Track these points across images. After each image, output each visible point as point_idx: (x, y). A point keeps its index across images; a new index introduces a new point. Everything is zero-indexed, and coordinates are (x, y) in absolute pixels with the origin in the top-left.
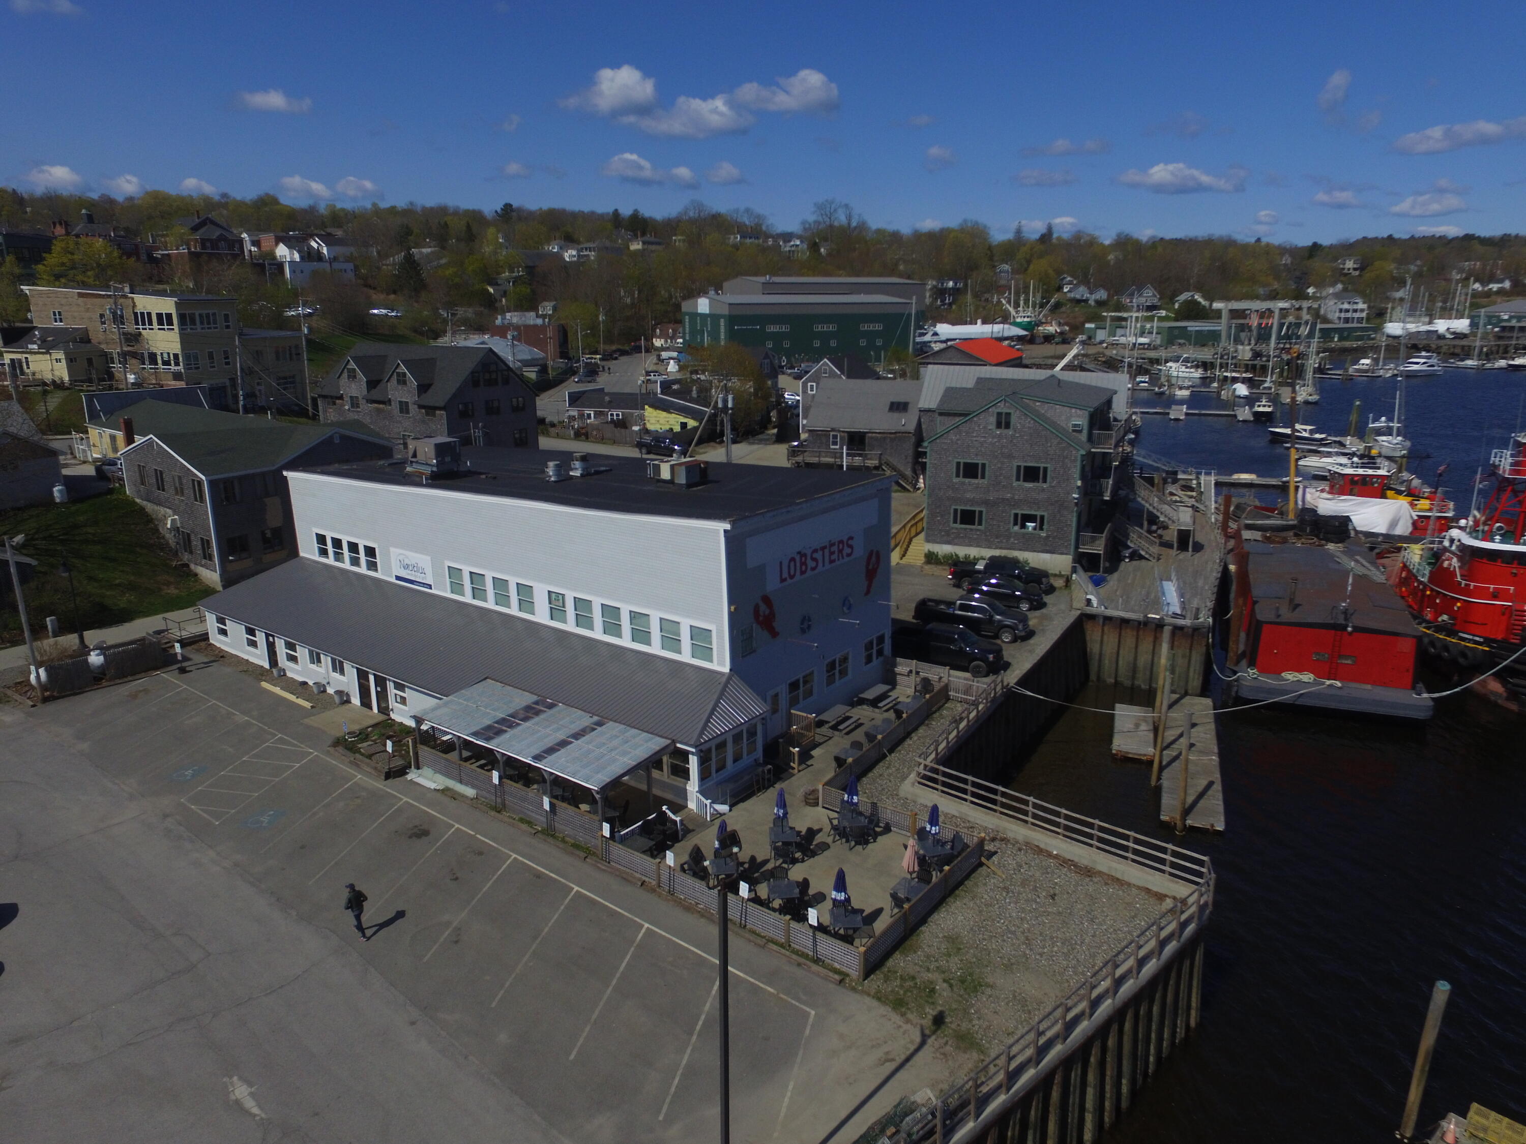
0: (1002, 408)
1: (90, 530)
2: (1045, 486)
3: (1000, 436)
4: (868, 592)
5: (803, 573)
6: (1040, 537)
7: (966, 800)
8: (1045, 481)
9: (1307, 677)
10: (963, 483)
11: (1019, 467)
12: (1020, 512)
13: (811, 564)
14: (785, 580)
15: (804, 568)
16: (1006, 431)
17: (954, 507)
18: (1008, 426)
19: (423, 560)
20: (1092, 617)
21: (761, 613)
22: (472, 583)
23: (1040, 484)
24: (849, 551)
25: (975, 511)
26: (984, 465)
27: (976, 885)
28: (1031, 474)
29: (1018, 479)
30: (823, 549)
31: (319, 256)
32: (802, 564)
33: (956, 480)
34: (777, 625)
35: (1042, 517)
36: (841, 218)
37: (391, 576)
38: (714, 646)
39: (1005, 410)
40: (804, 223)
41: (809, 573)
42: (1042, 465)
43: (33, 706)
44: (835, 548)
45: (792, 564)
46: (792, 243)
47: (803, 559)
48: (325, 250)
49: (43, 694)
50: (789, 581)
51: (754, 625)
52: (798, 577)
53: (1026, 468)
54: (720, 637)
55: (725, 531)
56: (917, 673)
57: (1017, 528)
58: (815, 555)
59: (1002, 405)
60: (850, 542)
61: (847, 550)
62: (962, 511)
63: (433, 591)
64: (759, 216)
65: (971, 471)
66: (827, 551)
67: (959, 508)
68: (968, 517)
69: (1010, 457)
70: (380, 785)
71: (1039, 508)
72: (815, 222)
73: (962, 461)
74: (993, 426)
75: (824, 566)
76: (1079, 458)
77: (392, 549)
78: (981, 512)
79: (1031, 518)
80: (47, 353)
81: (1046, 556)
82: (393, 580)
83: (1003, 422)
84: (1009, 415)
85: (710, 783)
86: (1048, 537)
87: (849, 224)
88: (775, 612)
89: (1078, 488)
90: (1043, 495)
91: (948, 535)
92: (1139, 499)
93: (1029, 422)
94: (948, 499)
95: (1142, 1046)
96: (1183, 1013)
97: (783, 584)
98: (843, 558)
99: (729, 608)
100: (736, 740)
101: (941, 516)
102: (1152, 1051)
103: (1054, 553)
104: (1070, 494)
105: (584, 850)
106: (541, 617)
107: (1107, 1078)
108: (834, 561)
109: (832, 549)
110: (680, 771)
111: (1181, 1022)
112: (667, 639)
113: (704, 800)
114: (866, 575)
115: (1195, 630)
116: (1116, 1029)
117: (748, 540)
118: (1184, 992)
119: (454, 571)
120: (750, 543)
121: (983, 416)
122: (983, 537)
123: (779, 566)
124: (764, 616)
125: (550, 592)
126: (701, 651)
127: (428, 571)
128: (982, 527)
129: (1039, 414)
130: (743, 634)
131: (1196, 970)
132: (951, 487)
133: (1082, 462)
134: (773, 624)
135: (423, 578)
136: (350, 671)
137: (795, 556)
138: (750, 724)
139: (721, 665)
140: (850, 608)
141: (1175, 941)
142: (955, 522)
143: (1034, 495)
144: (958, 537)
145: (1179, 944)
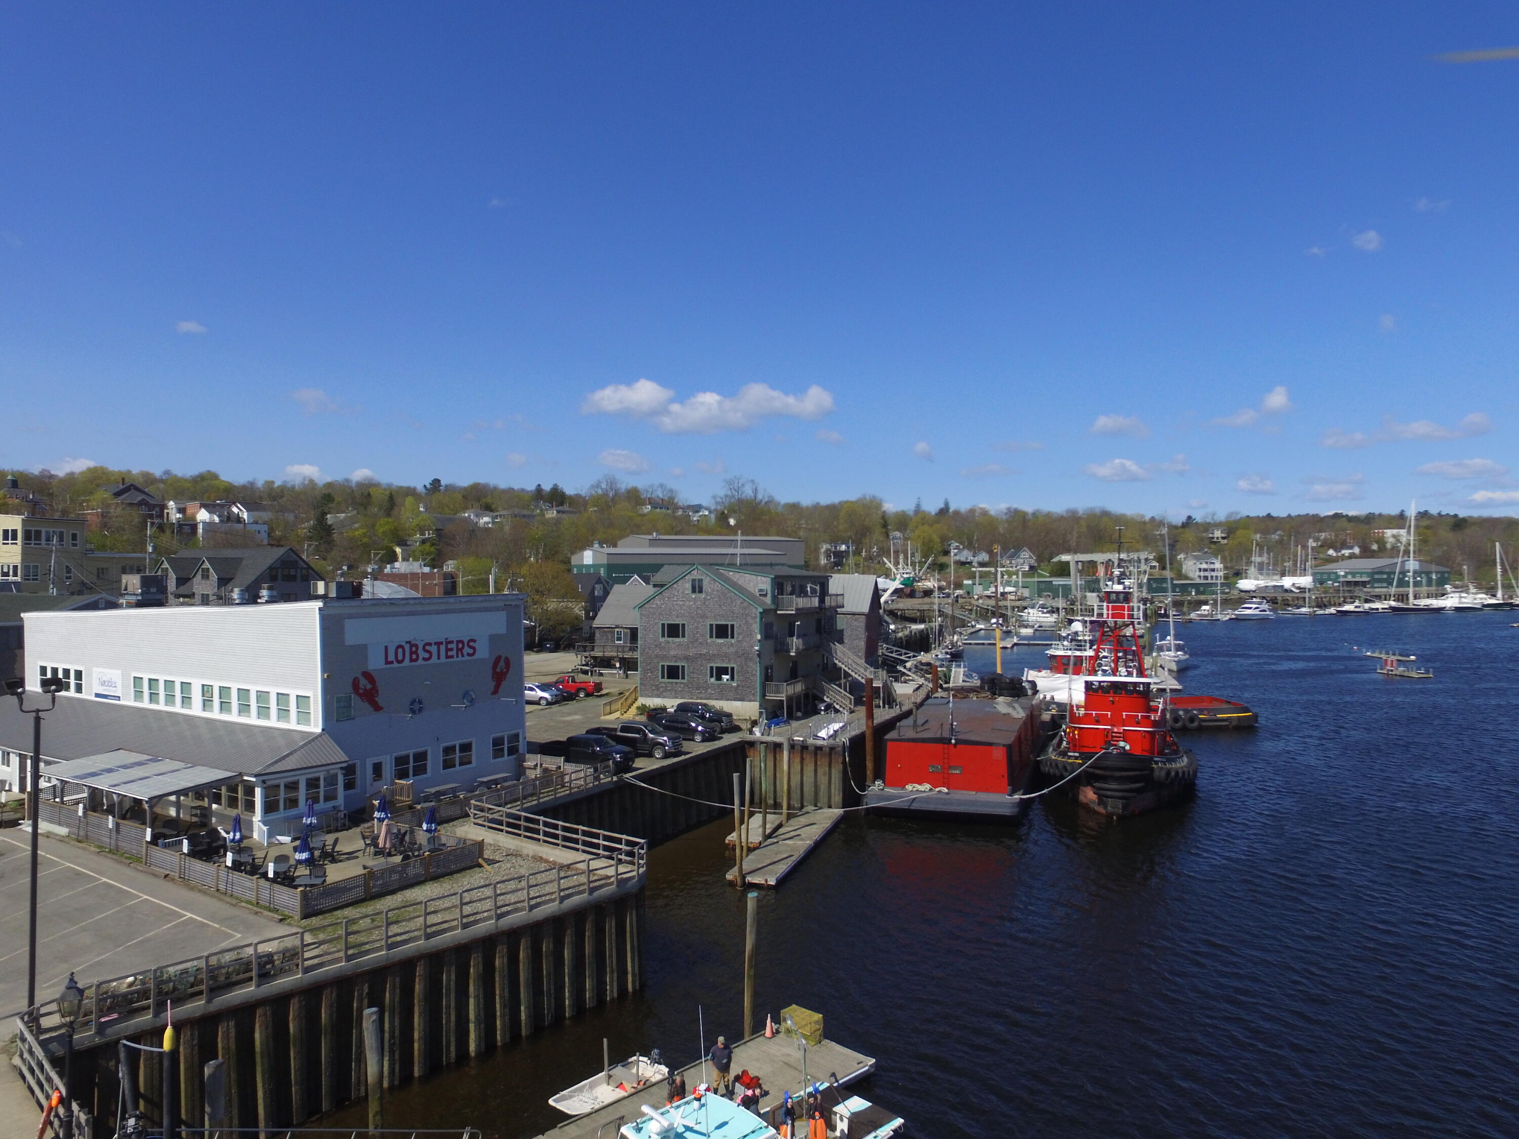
0: (695, 575)
2: (733, 641)
3: (695, 599)
4: (495, 692)
5: (412, 660)
6: (732, 687)
7: (502, 831)
8: (732, 637)
9: (927, 786)
10: (668, 642)
11: (711, 625)
12: (714, 665)
13: (423, 654)
14: (392, 662)
15: (414, 656)
16: (700, 595)
17: (661, 664)
18: (701, 591)
19: (115, 675)
20: (752, 744)
21: (361, 686)
22: (150, 689)
23: (729, 640)
24: (471, 651)
25: (678, 666)
26: (683, 625)
27: (464, 877)
28: (722, 631)
29: (711, 637)
30: (438, 644)
31: (238, 520)
32: (411, 653)
33: (662, 640)
34: (380, 700)
35: (733, 669)
36: (748, 492)
37: (91, 695)
38: (312, 711)
39: (698, 577)
40: (714, 497)
41: (420, 662)
42: (730, 623)
44: (453, 646)
45: (400, 650)
46: (701, 513)
47: (414, 649)
48: (244, 515)
50: (396, 665)
51: (353, 696)
52: (407, 662)
53: (717, 626)
54: (316, 702)
55: (320, 609)
56: (541, 765)
57: (713, 680)
58: (428, 648)
59: (695, 572)
61: (467, 650)
62: (668, 666)
63: (122, 702)
64: (671, 491)
65: (673, 631)
66: (443, 648)
67: (666, 664)
68: (673, 672)
69: (704, 616)
71: (729, 661)
72: (726, 496)
73: (666, 622)
74: (689, 591)
75: (439, 658)
76: (758, 615)
77: (95, 669)
78: (683, 667)
79: (725, 671)
81: (738, 703)
82: (93, 698)
83: (697, 587)
84: (701, 581)
85: (273, 816)
86: (738, 686)
88: (379, 689)
89: (759, 641)
90: (732, 650)
91: (658, 689)
92: (837, 662)
93: (717, 586)
94: (657, 656)
95: (549, 983)
96: (612, 972)
97: (388, 666)
98: (463, 656)
99: (322, 675)
100: (313, 784)
101: (652, 672)
102: (567, 995)
103: (743, 700)
104: (753, 647)
105: (133, 859)
106: (196, 710)
107: (497, 997)
108: (452, 657)
109: (450, 646)
110: (250, 806)
111: (612, 981)
112: (281, 712)
113: (265, 828)
114: (493, 677)
115: (832, 749)
116: (505, 950)
117: (346, 620)
118: (611, 950)
119: (138, 680)
120: (349, 624)
121: (680, 583)
122: (687, 689)
123: (384, 649)
124: (365, 689)
125: (203, 686)
126: (303, 716)
127: (119, 685)
128: (685, 681)
129: (727, 580)
130: (339, 700)
131: (628, 935)
132: (658, 646)
133: (761, 619)
134: (376, 699)
135: (115, 691)
136: (15, 760)
137: (404, 644)
138: (328, 771)
139: (316, 726)
140: (472, 701)
141: (586, 895)
142: (663, 677)
143: (725, 649)
144: (666, 690)
145: (591, 897)
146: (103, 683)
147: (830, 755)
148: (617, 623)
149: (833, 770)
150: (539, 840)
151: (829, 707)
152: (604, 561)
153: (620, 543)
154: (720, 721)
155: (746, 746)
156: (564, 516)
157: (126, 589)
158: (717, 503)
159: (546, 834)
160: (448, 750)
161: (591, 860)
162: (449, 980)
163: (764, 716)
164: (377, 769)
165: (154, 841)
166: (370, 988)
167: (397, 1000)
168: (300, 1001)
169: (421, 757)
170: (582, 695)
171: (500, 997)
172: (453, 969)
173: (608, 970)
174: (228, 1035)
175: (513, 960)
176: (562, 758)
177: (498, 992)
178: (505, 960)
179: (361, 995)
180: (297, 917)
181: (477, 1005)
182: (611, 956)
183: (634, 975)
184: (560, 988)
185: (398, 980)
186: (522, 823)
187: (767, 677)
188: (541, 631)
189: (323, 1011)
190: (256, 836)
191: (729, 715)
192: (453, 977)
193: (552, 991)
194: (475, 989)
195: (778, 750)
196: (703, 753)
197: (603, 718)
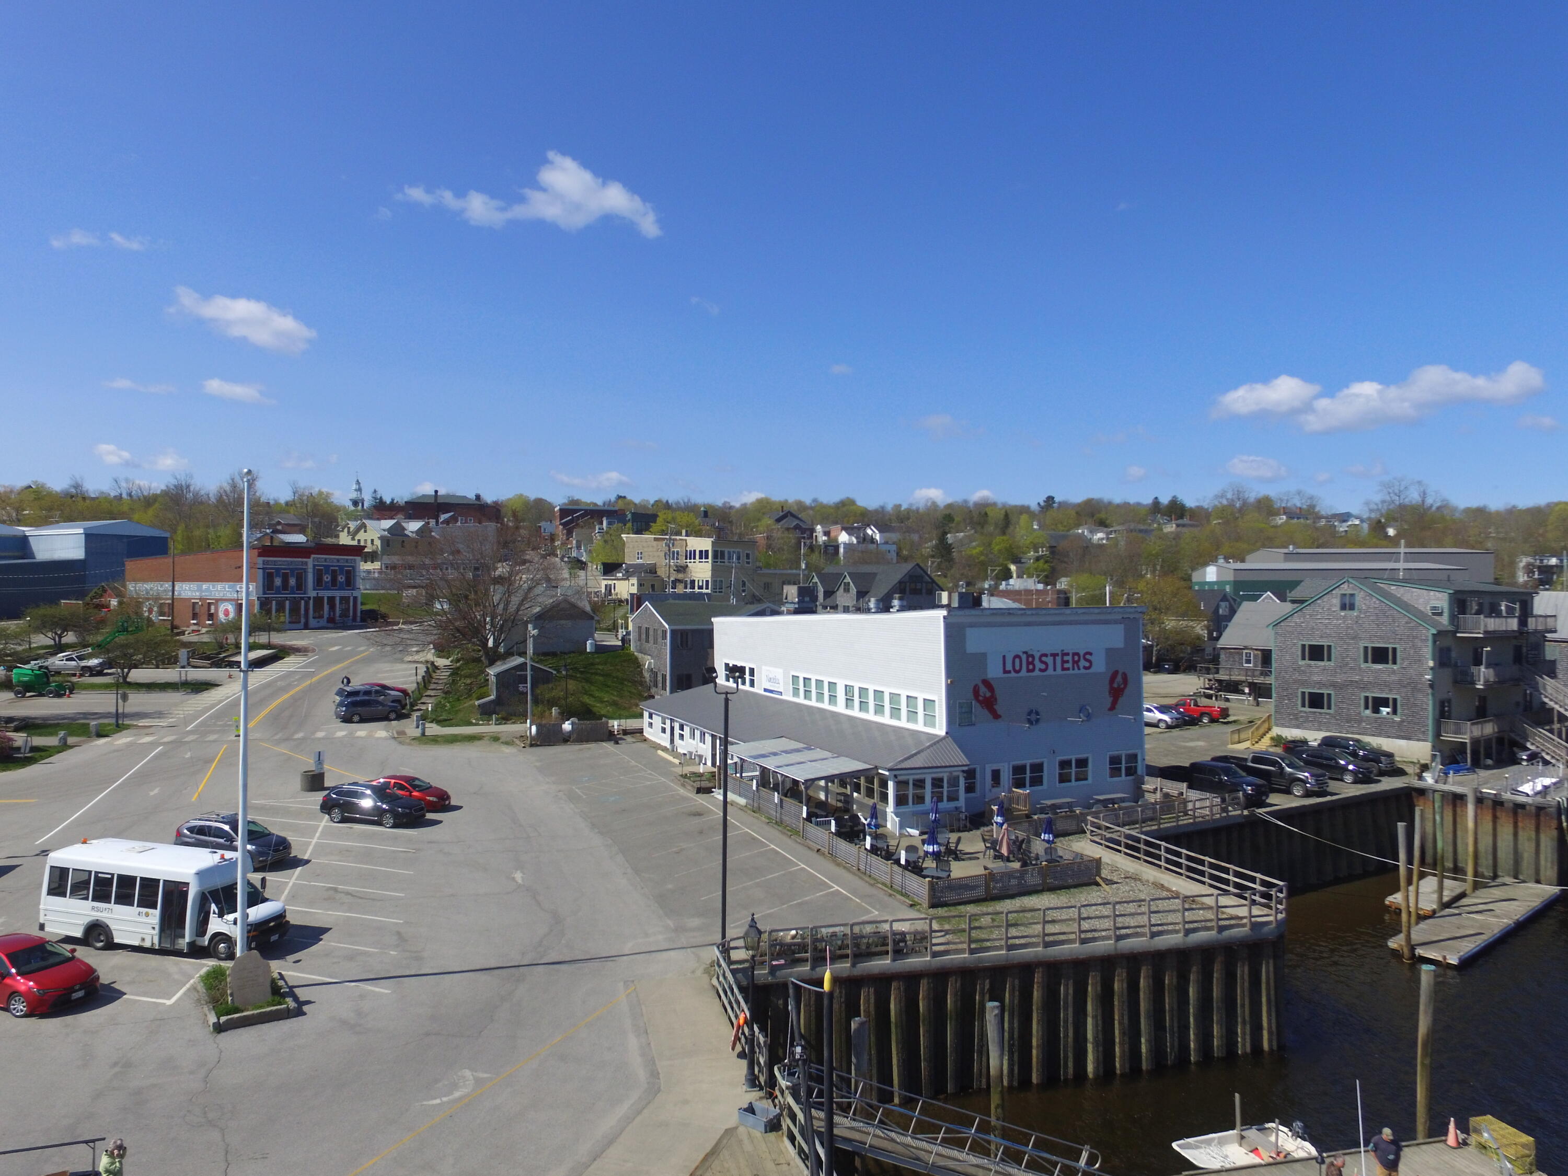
0: (1346, 589)
1: (600, 667)
2: (1395, 667)
3: (1344, 617)
4: (1112, 708)
5: (1029, 671)
6: (1394, 722)
7: (1120, 851)
8: (1394, 662)
10: (1310, 666)
11: (1366, 648)
12: (1370, 695)
13: (1039, 665)
14: (1009, 672)
15: (1031, 667)
16: (1350, 612)
17: (1301, 690)
18: (1352, 607)
19: (778, 673)
20: (1422, 792)
21: (981, 693)
22: (805, 687)
23: (1389, 665)
24: (1087, 664)
25: (1323, 694)
26: (1329, 647)
27: (1081, 893)
28: (1380, 655)
29: (1366, 661)
30: (1054, 655)
31: (872, 540)
32: (1028, 663)
33: (1301, 663)
34: (998, 708)
35: (1395, 700)
36: (1413, 496)
37: (761, 689)
38: (937, 715)
39: (1349, 592)
40: (1367, 503)
41: (1037, 673)
42: (1390, 646)
43: (524, 747)
44: (1069, 658)
45: (1017, 661)
46: (1350, 523)
47: (1030, 659)
48: (878, 537)
49: (531, 741)
50: (1013, 674)
52: (1024, 673)
53: (1374, 649)
54: (940, 706)
55: (945, 617)
56: (1161, 789)
57: (1368, 712)
58: (1044, 659)
59: (1345, 586)
60: (1088, 657)
61: (1083, 663)
62: (1310, 693)
63: (784, 697)
65: (1316, 653)
66: (1059, 659)
67: (1307, 691)
68: (1316, 701)
69: (1356, 637)
70: (692, 795)
71: (1391, 690)
72: (1383, 502)
73: (1307, 643)
74: (1337, 608)
75: (1055, 670)
76: (1430, 638)
77: (763, 667)
78: (1329, 695)
79: (1384, 702)
80: (627, 579)
81: (1403, 743)
82: (762, 692)
83: (1347, 605)
84: (1352, 595)
85: (903, 809)
86: (1402, 721)
87: (1423, 501)
88: (998, 697)
89: (1432, 669)
90: (1394, 678)
91: (1297, 719)
92: (1546, 700)
93: (1374, 602)
94: (1295, 681)
95: (1172, 1019)
96: (1244, 1022)
97: (1006, 675)
98: (1079, 669)
99: (946, 681)
100: (937, 783)
101: (1289, 699)
102: (1192, 1037)
103: (1409, 739)
104: (1423, 675)
105: (793, 832)
106: (840, 707)
107: (1116, 1022)
108: (1068, 669)
109: (1066, 658)
110: (884, 798)
111: (1244, 1033)
112: (910, 713)
113: (897, 819)
114: (1110, 693)
115: (1540, 809)
116: (1125, 975)
117: (967, 629)
118: (1243, 999)
119: (795, 678)
120: (969, 632)
121: (1325, 598)
122: (1333, 721)
123: (1001, 659)
124: (985, 697)
125: (846, 686)
126: (930, 719)
127: (781, 681)
128: (1331, 711)
129: (1387, 595)
130: (961, 707)
131: (1264, 986)
132: (1297, 669)
133: (1434, 642)
134: (995, 707)
135: (779, 687)
136: (708, 739)
137: (1021, 654)
138: (951, 772)
139: (940, 729)
140: (1089, 716)
141: (1214, 933)
142: (1303, 706)
143: (1385, 677)
144: (1307, 721)
145: (1220, 936)
146: (770, 680)
147: (1538, 816)
148: (1246, 644)
149: (1543, 837)
150: (1160, 866)
151: (1533, 757)
152: (1230, 577)
153: (1248, 558)
154: (1378, 761)
155: (1414, 794)
156: (1184, 530)
157: (786, 599)
158: (1371, 511)
159: (1168, 861)
160: (1065, 764)
161: (1219, 895)
162: (1066, 995)
163: (1438, 759)
164: (996, 775)
165: (809, 819)
166: (991, 984)
167: (1016, 1002)
168: (928, 983)
169: (1038, 768)
170: (1205, 720)
171: (1120, 1023)
172: (1071, 983)
173: (1239, 1020)
174: (869, 999)
175: (1133, 987)
176: (1185, 785)
177: (1116, 1017)
178: (1125, 985)
179: (982, 989)
180: (925, 904)
181: (1096, 1026)
182: (1243, 1006)
183: (1270, 1033)
184: (1185, 1028)
185: (1017, 982)
186: (1142, 846)
187: (1443, 712)
188: (1159, 651)
189: (949, 997)
190: (889, 825)
191: (1390, 755)
192: (1071, 991)
193: (1176, 1029)
194: (1093, 1009)
195: (1458, 802)
196: (1356, 796)
197: (1230, 746)
